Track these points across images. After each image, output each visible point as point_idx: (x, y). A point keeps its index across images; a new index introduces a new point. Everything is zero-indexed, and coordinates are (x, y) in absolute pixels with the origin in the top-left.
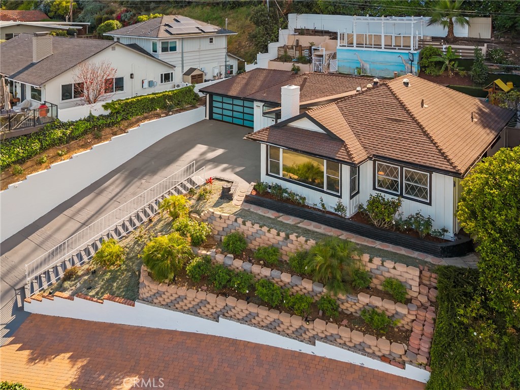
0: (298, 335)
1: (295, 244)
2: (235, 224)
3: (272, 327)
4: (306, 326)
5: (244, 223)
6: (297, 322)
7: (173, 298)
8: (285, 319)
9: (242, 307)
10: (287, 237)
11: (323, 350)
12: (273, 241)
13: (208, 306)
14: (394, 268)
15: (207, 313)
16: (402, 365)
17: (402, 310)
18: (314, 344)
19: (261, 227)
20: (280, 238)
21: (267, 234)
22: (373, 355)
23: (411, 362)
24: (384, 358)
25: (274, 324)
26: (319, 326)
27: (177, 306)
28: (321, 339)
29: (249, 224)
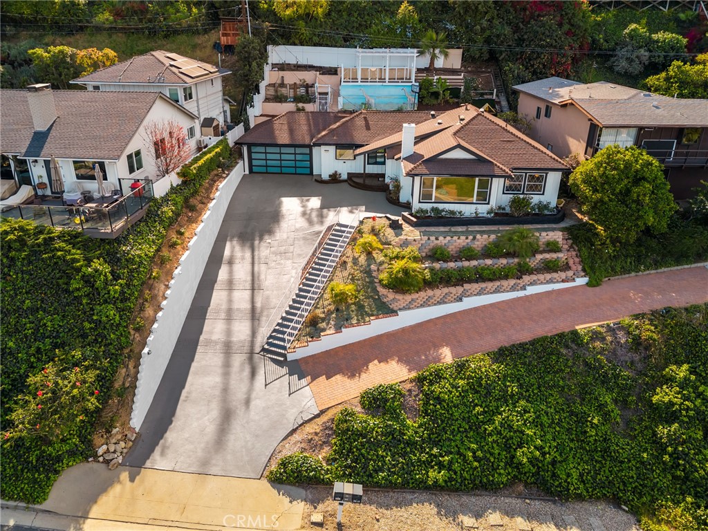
0: (513, 289)
1: (482, 240)
2: (429, 241)
3: (497, 291)
4: (518, 281)
5: (437, 239)
6: (512, 282)
7: (425, 300)
8: (505, 283)
9: (475, 287)
10: (474, 238)
11: (531, 290)
12: (465, 244)
13: (452, 295)
14: (547, 235)
15: (452, 299)
16: (574, 280)
17: (560, 255)
18: (525, 289)
19: (452, 237)
20: (468, 241)
21: (458, 241)
22: (558, 282)
23: (578, 277)
24: (563, 281)
25: (498, 289)
26: (526, 278)
27: (429, 303)
28: (529, 285)
29: (441, 238)
